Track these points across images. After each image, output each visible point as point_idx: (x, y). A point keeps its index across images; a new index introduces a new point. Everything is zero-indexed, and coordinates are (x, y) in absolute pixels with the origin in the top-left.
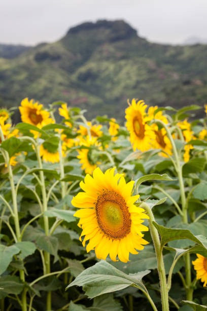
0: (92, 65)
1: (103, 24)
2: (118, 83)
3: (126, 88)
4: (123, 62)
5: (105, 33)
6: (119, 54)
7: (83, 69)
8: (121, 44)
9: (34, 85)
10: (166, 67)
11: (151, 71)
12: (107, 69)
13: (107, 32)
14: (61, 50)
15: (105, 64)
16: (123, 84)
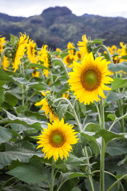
0: (55, 25)
1: (57, 8)
2: (69, 33)
3: (73, 35)
4: (69, 24)
5: (59, 12)
6: (67, 21)
7: (52, 27)
8: (66, 16)
9: (36, 34)
10: (88, 27)
11: (82, 28)
12: (62, 27)
13: (60, 11)
14: (41, 19)
15: (61, 25)
16: (71, 33)
